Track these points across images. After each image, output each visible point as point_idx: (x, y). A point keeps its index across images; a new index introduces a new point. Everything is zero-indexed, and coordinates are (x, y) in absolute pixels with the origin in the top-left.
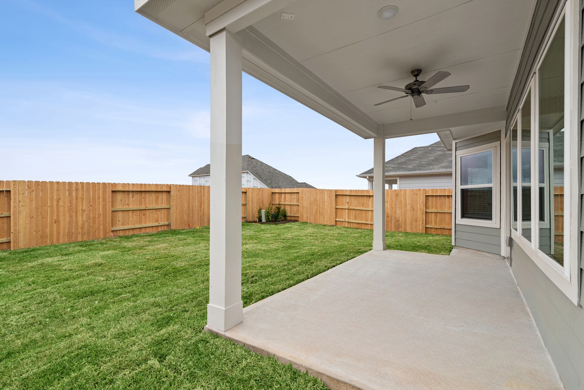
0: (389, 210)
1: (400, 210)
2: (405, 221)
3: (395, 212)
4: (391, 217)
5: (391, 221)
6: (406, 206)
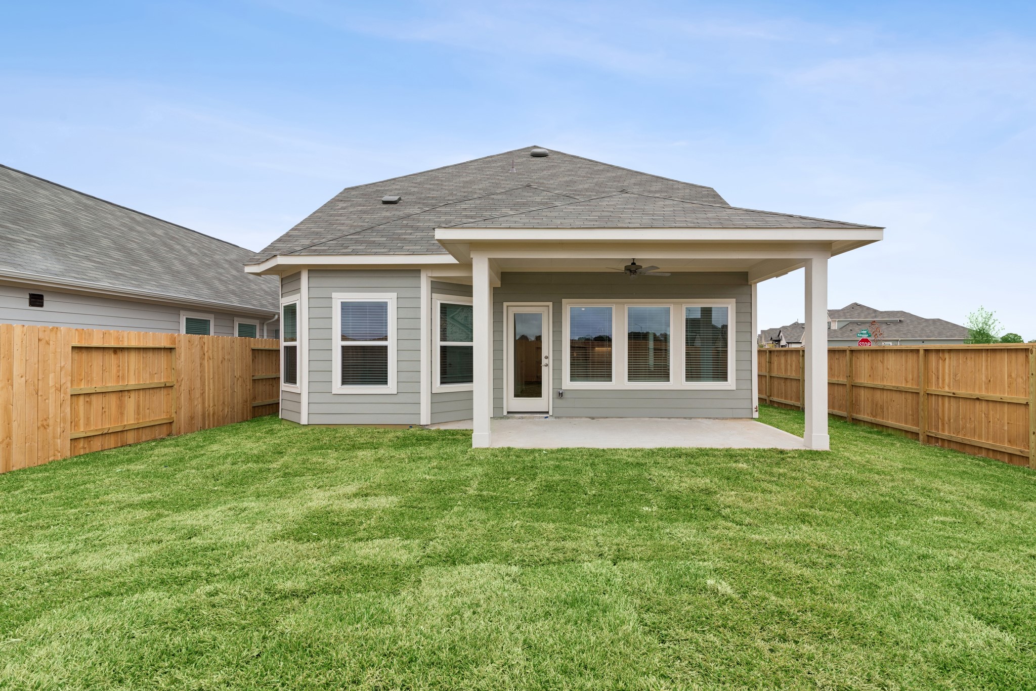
2: (9, 436)
6: (10, 380)
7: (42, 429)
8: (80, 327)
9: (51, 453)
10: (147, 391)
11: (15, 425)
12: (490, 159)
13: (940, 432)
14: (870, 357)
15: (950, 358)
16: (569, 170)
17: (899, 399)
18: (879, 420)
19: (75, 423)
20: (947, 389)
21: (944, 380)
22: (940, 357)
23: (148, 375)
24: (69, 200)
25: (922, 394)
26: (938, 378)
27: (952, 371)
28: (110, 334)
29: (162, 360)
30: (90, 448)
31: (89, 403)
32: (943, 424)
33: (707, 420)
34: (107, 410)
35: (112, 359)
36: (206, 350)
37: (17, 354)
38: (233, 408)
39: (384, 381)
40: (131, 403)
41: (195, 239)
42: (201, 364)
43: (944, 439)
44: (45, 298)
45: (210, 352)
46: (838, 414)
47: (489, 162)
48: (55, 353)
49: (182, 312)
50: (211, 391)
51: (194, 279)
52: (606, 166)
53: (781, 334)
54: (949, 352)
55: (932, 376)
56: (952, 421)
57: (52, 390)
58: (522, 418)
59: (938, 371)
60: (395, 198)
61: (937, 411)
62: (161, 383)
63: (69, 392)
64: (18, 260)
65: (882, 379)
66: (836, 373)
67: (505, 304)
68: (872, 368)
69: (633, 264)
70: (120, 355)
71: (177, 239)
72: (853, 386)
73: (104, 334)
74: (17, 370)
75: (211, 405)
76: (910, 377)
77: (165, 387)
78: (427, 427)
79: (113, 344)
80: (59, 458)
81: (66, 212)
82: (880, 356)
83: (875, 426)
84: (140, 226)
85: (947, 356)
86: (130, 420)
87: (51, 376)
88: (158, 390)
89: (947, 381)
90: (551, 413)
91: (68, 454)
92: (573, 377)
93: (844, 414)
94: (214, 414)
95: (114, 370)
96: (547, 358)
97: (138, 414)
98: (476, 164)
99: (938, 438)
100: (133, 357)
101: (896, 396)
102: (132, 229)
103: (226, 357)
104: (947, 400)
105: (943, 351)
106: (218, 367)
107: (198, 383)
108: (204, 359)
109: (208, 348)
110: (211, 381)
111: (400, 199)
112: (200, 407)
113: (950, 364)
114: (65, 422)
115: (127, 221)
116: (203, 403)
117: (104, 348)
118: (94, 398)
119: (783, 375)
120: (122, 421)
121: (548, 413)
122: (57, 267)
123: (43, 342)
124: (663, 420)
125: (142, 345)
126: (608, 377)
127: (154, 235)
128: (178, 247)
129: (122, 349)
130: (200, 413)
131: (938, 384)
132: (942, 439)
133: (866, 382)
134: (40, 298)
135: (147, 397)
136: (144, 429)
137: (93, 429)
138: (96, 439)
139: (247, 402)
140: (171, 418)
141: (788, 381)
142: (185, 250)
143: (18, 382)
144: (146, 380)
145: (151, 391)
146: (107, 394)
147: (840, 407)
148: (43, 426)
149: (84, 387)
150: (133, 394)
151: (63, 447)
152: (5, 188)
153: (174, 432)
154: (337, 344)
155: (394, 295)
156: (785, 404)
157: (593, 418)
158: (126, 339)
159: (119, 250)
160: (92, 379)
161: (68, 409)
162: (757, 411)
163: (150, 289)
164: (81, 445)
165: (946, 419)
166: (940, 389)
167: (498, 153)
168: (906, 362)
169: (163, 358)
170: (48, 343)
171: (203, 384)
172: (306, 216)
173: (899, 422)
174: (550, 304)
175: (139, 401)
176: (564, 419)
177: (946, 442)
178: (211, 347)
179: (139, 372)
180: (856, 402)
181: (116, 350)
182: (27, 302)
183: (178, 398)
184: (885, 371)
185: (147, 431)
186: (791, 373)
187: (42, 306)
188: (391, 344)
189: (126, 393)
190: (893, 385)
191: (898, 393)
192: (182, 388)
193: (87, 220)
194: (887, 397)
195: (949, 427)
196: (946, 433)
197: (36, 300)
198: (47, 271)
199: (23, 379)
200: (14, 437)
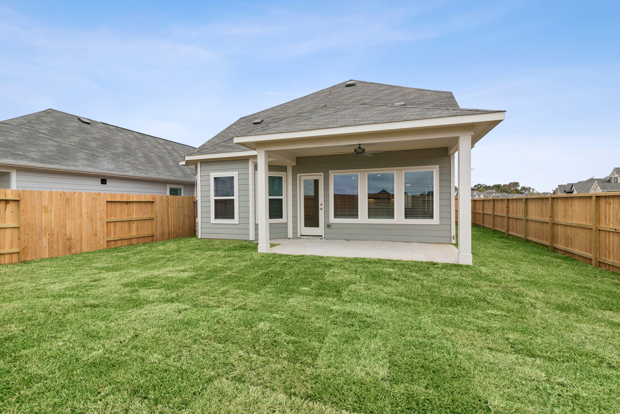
0: (53, 223)
1: (73, 222)
2: (81, 238)
3: (65, 226)
4: (58, 234)
5: (58, 240)
6: (81, 215)
7: (94, 236)
8: (111, 192)
9: (99, 246)
10: (142, 221)
11: (83, 234)
12: (321, 92)
13: (607, 259)
14: (564, 203)
15: (614, 202)
16: (363, 92)
17: (582, 233)
18: (569, 249)
19: (108, 234)
20: (611, 226)
21: (609, 219)
22: (607, 202)
23: (142, 214)
24: (131, 136)
25: (594, 229)
26: (606, 218)
27: (615, 212)
28: (124, 195)
29: (148, 207)
30: (116, 245)
31: (115, 226)
32: (609, 253)
33: (420, 243)
34: (123, 229)
35: (125, 206)
36: (170, 202)
37: (84, 204)
38: (184, 230)
39: (233, 217)
40: (134, 226)
41: (186, 150)
42: (167, 209)
43: (610, 265)
44: (107, 181)
45: (172, 203)
46: (545, 244)
47: (320, 93)
48: (99, 204)
49: (168, 185)
50: (173, 222)
51: (176, 169)
52: (388, 87)
53: (573, 187)
54: (613, 198)
55: (602, 216)
56: (615, 250)
57: (98, 220)
58: (308, 239)
59: (606, 213)
60: (260, 121)
61: (605, 243)
62: (148, 217)
63: (106, 221)
64: (96, 165)
65: (571, 219)
66: (544, 215)
67: (298, 175)
68: (565, 210)
69: (360, 148)
70: (129, 205)
71: (177, 150)
72: (554, 223)
73: (121, 195)
74: (84, 211)
75: (173, 228)
76: (588, 217)
77: (150, 219)
78: (253, 242)
79: (125, 200)
80: (102, 249)
81: (127, 142)
82: (570, 202)
83: (567, 253)
84: (160, 146)
85: (611, 200)
86: (134, 234)
87: (98, 213)
88: (147, 221)
89: (612, 220)
90: (323, 237)
91: (106, 247)
92: (336, 216)
93: (548, 243)
94: (174, 232)
95: (126, 211)
96: (322, 205)
97: (138, 231)
98: (312, 95)
99: (606, 264)
100: (135, 206)
101: (580, 231)
102: (155, 147)
103: (180, 206)
104: (611, 234)
105: (609, 196)
106: (176, 211)
107: (166, 218)
108: (169, 206)
109: (171, 201)
110: (173, 217)
111: (262, 121)
112: (167, 229)
113: (613, 207)
114: (104, 233)
115: (155, 144)
116: (169, 227)
117: (121, 202)
118: (117, 223)
119: (515, 216)
120: (130, 234)
121: (322, 236)
122: (111, 166)
123: (94, 199)
124: (390, 242)
125: (139, 200)
126: (356, 215)
127: (166, 149)
128: (175, 154)
129: (130, 202)
130: (167, 232)
131: (606, 222)
132: (608, 264)
133: (562, 221)
134: (105, 180)
135: (142, 223)
136: (140, 238)
137: (117, 237)
138: (118, 241)
139: (191, 227)
140: (153, 233)
141: (518, 220)
142: (178, 155)
143: (85, 216)
144: (141, 216)
145: (144, 221)
146: (123, 222)
147: (547, 239)
148: (95, 235)
149: (113, 219)
150: (135, 222)
151: (103, 243)
152: (105, 134)
153: (155, 240)
154: (213, 198)
155: (237, 172)
156: (516, 236)
157: (347, 240)
158: (131, 198)
159: (144, 157)
160: (116, 215)
161: (105, 228)
162: (454, 239)
163: (152, 175)
164: (112, 244)
165: (611, 249)
166: (607, 226)
167: (327, 88)
168: (586, 206)
169: (149, 206)
170: (96, 200)
171: (168, 218)
172: (216, 135)
173: (582, 251)
174: (323, 174)
175: (138, 226)
176: (331, 240)
177: (611, 267)
178: (172, 201)
179: (138, 212)
180: (556, 235)
181: (127, 202)
182: (100, 182)
183: (156, 224)
184: (574, 212)
185: (142, 239)
186: (519, 215)
187: (106, 184)
188: (236, 198)
189: (132, 222)
190: (578, 223)
191: (581, 229)
192: (158, 220)
193: (136, 145)
194: (574, 232)
195: (613, 255)
196: (611, 260)
197: (104, 182)
198: (107, 169)
199: (87, 214)
200: (83, 239)
